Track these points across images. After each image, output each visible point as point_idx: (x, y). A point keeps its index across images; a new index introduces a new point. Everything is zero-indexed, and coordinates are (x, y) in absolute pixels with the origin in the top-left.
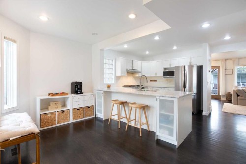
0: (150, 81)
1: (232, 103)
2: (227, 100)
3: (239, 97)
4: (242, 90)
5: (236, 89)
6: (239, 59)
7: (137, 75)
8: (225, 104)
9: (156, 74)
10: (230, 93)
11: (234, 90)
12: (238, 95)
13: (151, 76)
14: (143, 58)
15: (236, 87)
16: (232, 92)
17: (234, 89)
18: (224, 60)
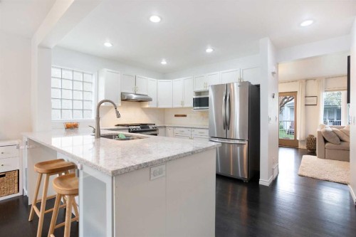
0: (176, 116)
1: (315, 155)
2: (308, 148)
3: (327, 144)
4: (333, 131)
5: (322, 130)
6: (327, 78)
7: (147, 105)
8: (304, 156)
9: (182, 103)
10: (312, 136)
11: (319, 133)
12: (326, 141)
13: (175, 106)
14: (164, 74)
15: (323, 127)
16: (316, 136)
17: (319, 130)
18: (304, 81)
